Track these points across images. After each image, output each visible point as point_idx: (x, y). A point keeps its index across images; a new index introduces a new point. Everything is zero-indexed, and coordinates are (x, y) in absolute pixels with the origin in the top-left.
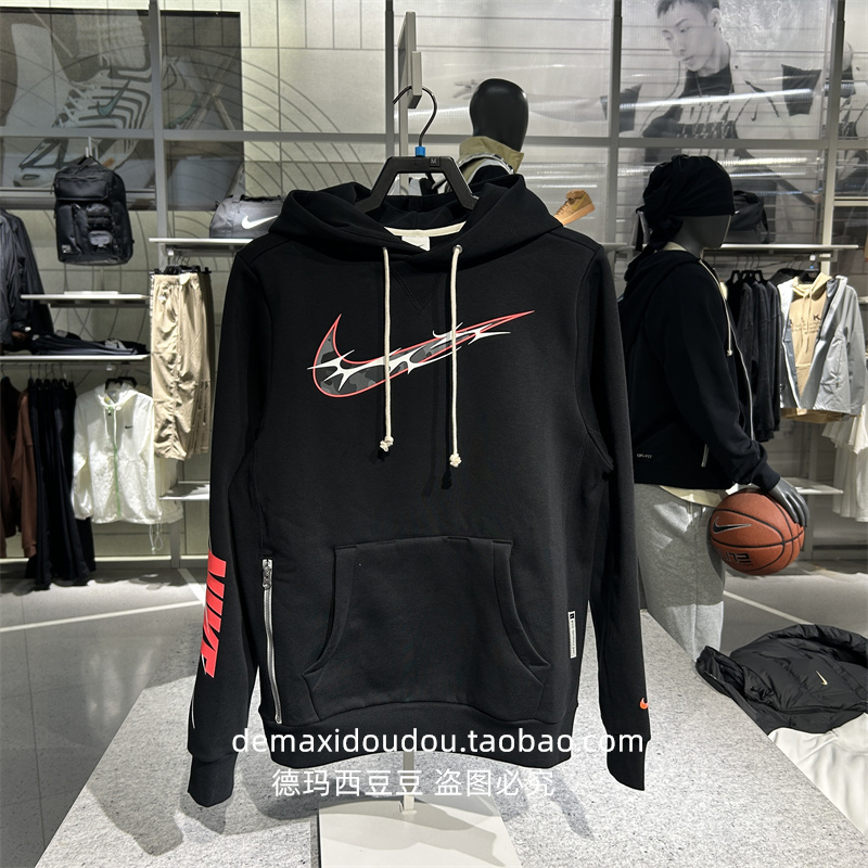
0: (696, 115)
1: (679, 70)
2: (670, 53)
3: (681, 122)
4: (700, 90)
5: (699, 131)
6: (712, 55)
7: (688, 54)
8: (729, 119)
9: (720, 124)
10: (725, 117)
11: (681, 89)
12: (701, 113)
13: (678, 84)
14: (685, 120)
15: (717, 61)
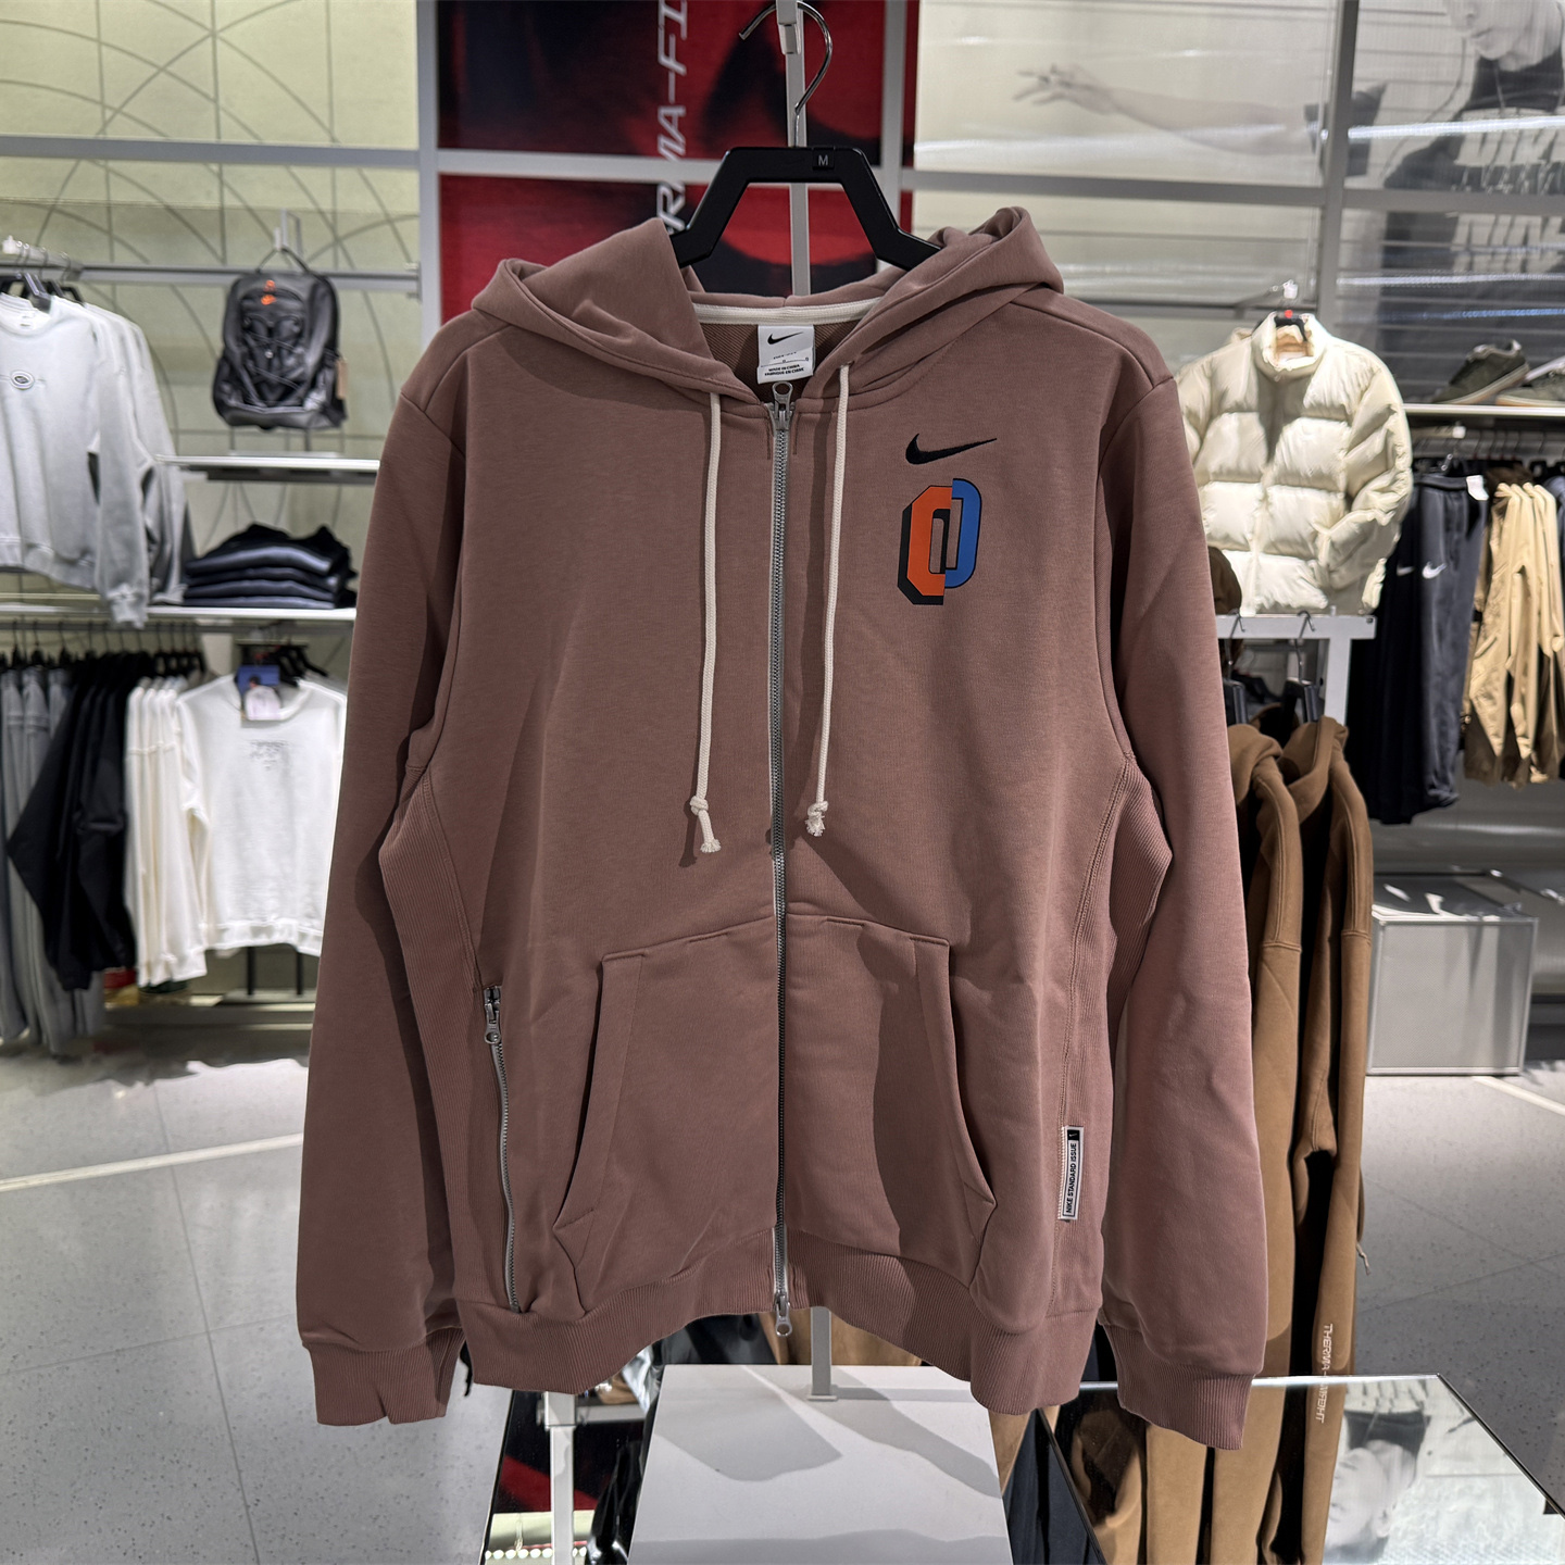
0: (1491, 148)
1: (1463, 56)
2: (1447, 20)
3: (1461, 161)
4: (1501, 97)
5: (1494, 182)
6: (1529, 29)
7: (1483, 23)
8: (1555, 158)
9: (1536, 168)
10: (1547, 155)
11: (1464, 96)
12: (1500, 143)
13: (1459, 84)
14: (1468, 158)
15: (1538, 40)
